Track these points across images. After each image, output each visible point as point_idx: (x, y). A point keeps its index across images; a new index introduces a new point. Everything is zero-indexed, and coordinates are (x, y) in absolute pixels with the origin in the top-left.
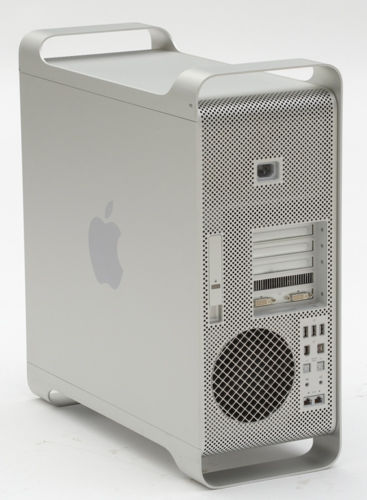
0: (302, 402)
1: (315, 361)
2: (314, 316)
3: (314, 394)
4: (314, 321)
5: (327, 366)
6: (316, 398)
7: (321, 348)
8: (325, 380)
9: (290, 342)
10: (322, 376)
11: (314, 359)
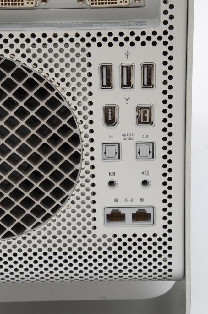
0: (100, 216)
1: (129, 139)
2: (127, 44)
3: (129, 204)
4: (127, 55)
5: (160, 152)
6: (135, 211)
7: (147, 115)
8: (157, 180)
9: (69, 94)
10: (148, 172)
11: (128, 136)
